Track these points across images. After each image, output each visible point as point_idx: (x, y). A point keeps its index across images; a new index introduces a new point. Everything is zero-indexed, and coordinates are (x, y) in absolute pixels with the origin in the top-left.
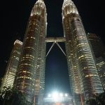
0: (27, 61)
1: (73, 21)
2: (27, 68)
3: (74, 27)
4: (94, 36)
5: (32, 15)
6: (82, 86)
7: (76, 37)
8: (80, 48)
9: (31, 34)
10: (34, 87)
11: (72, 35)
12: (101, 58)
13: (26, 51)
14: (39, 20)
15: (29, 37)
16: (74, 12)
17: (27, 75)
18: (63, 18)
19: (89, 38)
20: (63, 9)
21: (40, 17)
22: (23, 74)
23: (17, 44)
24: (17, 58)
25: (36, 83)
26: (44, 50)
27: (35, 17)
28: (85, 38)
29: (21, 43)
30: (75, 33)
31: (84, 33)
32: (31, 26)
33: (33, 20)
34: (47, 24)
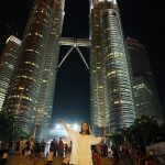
2: (26, 83)
3: (106, 25)
4: (136, 43)
6: (108, 116)
9: (36, 28)
12: (141, 78)
14: (51, 6)
17: (25, 93)
19: (128, 44)
22: (19, 92)
23: (12, 43)
24: (11, 66)
26: (54, 56)
29: (18, 42)
31: (120, 37)
32: (36, 15)
34: (64, 14)
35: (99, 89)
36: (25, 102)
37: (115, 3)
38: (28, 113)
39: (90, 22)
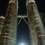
0: (7, 28)
1: (32, 6)
2: (7, 32)
5: (10, 3)
7: (34, 15)
8: (36, 21)
9: (9, 13)
10: (11, 42)
11: (32, 14)
13: (6, 22)
14: (14, 5)
15: (9, 14)
18: (27, 4)
19: (41, 15)
21: (14, 4)
22: (5, 35)
24: (2, 26)
25: (12, 40)
26: (16, 22)
27: (12, 3)
28: (39, 15)
29: (4, 18)
30: (33, 12)
31: (38, 13)
33: (11, 6)
34: (18, 7)
35: (32, 32)
36: (7, 38)
37: (35, 2)
38: (8, 42)
39: (27, 9)
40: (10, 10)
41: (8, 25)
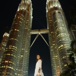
5: (18, 10)
7: (57, 28)
8: (59, 39)
15: (14, 29)
16: (56, 6)
18: (47, 11)
20: (47, 3)
22: (6, 64)
29: (8, 35)
30: (56, 24)
40: (16, 22)
41: (12, 47)
